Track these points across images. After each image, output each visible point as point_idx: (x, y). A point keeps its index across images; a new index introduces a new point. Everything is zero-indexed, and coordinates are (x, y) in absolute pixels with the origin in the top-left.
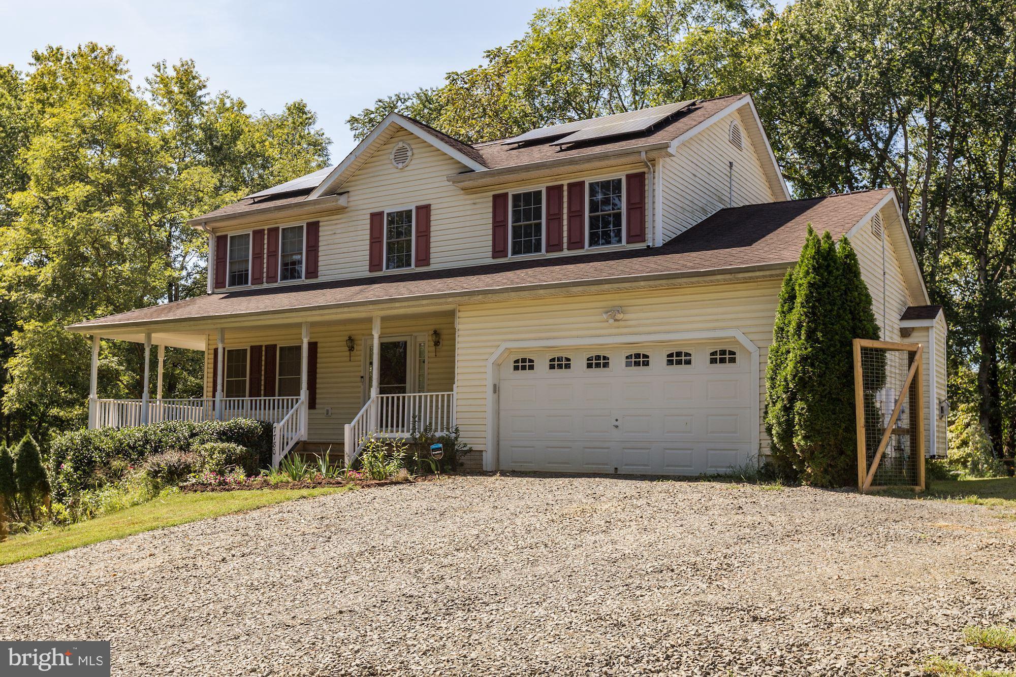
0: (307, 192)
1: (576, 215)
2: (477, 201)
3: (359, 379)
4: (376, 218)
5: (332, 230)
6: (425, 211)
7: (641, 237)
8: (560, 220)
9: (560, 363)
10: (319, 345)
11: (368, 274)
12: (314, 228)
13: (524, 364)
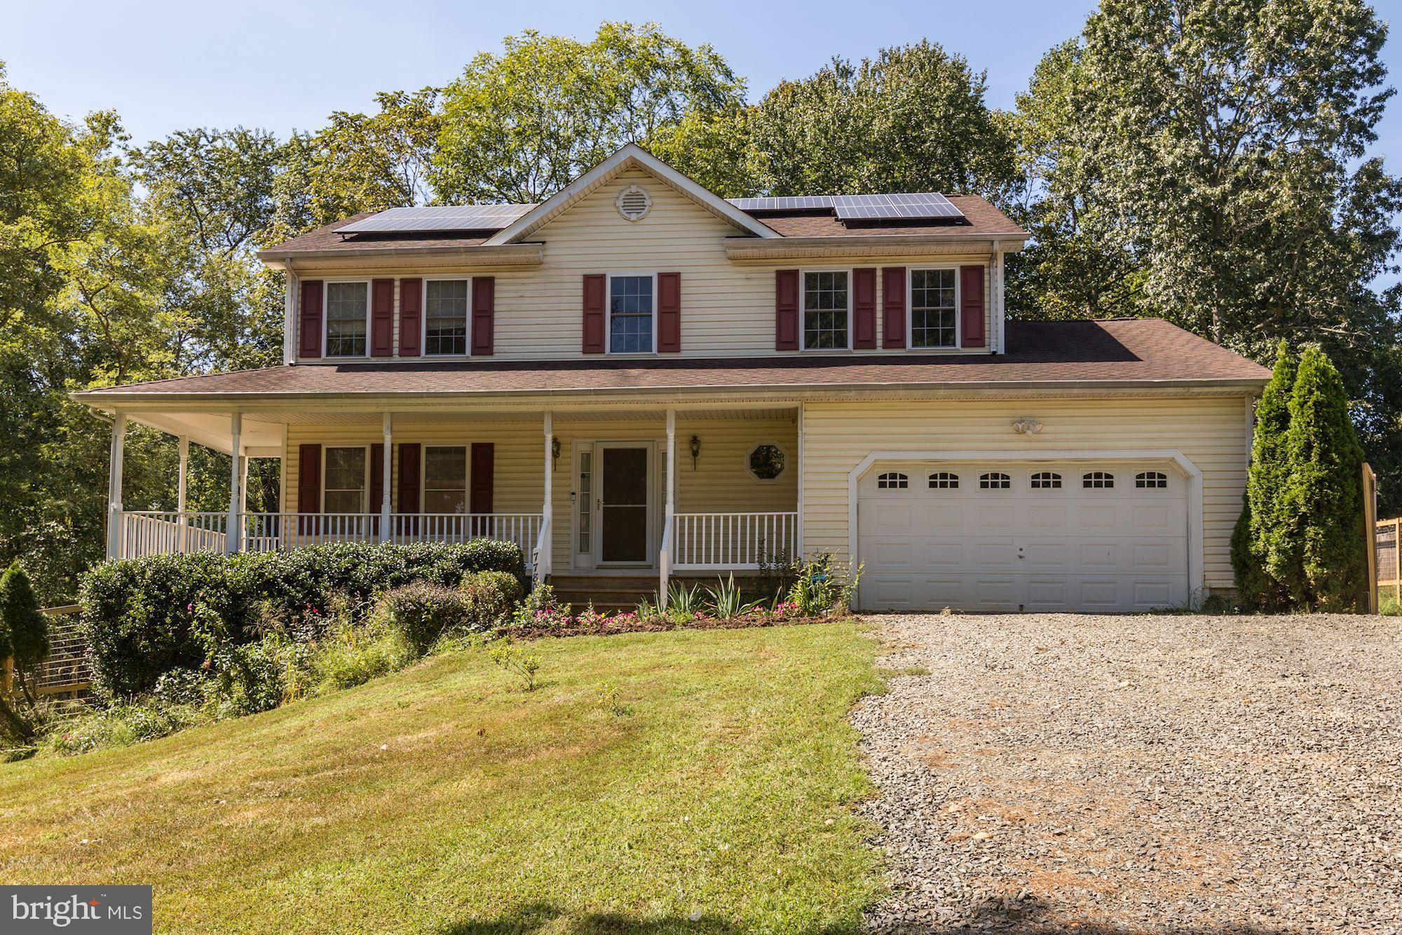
0: (489, 233)
1: (894, 307)
2: (754, 275)
3: (567, 496)
4: (593, 284)
5: (517, 291)
6: (671, 282)
7: (979, 341)
8: (872, 310)
9: (944, 480)
10: (496, 447)
11: (580, 356)
12: (485, 287)
13: (893, 481)
